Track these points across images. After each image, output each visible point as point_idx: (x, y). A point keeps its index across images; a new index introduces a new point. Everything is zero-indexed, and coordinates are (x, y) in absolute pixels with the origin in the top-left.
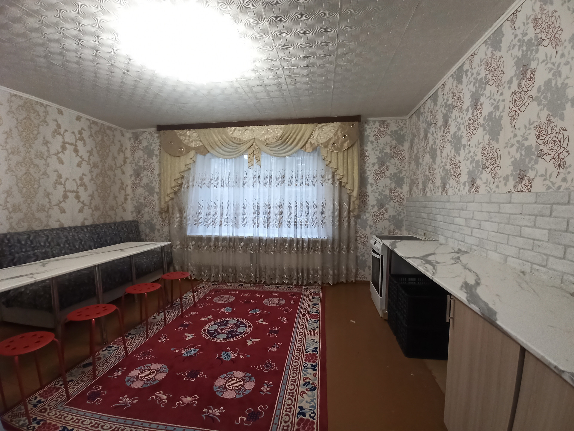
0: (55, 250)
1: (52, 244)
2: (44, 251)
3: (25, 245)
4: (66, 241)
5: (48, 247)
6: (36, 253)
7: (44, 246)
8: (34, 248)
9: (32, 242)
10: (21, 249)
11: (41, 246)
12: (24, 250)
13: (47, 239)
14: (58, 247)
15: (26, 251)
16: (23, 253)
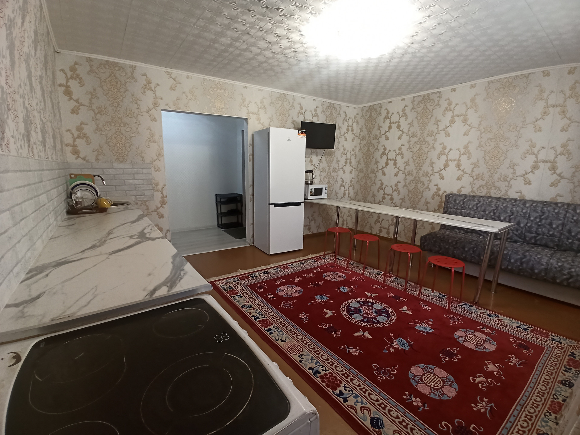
1: (479, 209)
2: (468, 212)
4: (494, 210)
5: (474, 210)
6: (462, 212)
7: (470, 209)
8: (462, 208)
9: (464, 203)
10: (454, 206)
11: (469, 208)
12: (455, 207)
13: (477, 204)
14: (482, 213)
15: (457, 209)
16: (454, 209)
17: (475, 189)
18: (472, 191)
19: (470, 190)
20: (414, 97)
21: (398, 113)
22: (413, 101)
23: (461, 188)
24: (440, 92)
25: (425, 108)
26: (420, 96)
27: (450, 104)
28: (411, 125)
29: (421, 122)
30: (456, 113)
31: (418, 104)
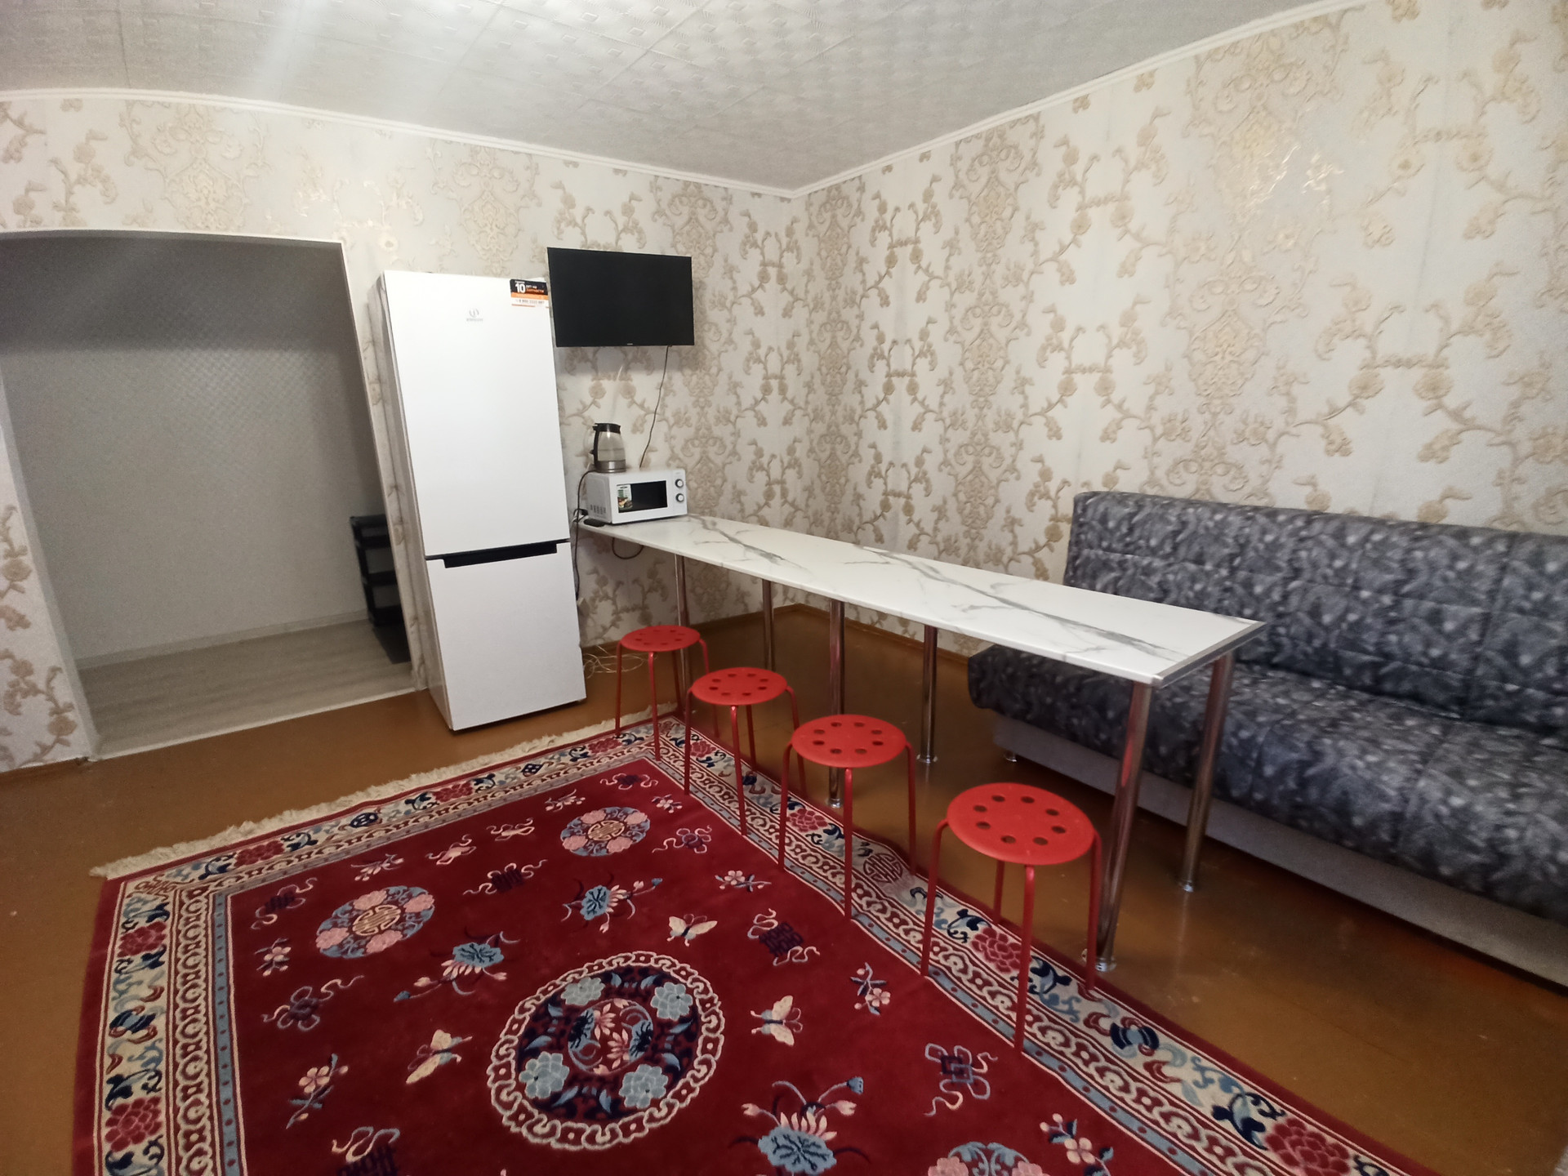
0: (1176, 574)
1: (1182, 551)
2: (1145, 562)
3: (1112, 532)
4: (1232, 557)
5: (1166, 557)
6: (1126, 561)
10: (1101, 539)
12: (1105, 544)
13: (1176, 533)
14: (1192, 567)
16: (1100, 552)
17: (1160, 473)
18: (1152, 481)
19: (1144, 476)
20: (958, 144)
21: (912, 206)
22: (955, 159)
23: (1116, 468)
24: (1036, 118)
25: (994, 180)
26: (978, 137)
27: (1071, 158)
28: (952, 246)
29: (982, 232)
30: (1092, 191)
31: (971, 169)
